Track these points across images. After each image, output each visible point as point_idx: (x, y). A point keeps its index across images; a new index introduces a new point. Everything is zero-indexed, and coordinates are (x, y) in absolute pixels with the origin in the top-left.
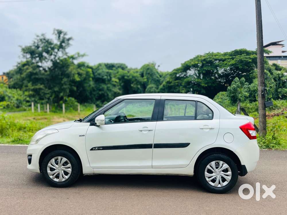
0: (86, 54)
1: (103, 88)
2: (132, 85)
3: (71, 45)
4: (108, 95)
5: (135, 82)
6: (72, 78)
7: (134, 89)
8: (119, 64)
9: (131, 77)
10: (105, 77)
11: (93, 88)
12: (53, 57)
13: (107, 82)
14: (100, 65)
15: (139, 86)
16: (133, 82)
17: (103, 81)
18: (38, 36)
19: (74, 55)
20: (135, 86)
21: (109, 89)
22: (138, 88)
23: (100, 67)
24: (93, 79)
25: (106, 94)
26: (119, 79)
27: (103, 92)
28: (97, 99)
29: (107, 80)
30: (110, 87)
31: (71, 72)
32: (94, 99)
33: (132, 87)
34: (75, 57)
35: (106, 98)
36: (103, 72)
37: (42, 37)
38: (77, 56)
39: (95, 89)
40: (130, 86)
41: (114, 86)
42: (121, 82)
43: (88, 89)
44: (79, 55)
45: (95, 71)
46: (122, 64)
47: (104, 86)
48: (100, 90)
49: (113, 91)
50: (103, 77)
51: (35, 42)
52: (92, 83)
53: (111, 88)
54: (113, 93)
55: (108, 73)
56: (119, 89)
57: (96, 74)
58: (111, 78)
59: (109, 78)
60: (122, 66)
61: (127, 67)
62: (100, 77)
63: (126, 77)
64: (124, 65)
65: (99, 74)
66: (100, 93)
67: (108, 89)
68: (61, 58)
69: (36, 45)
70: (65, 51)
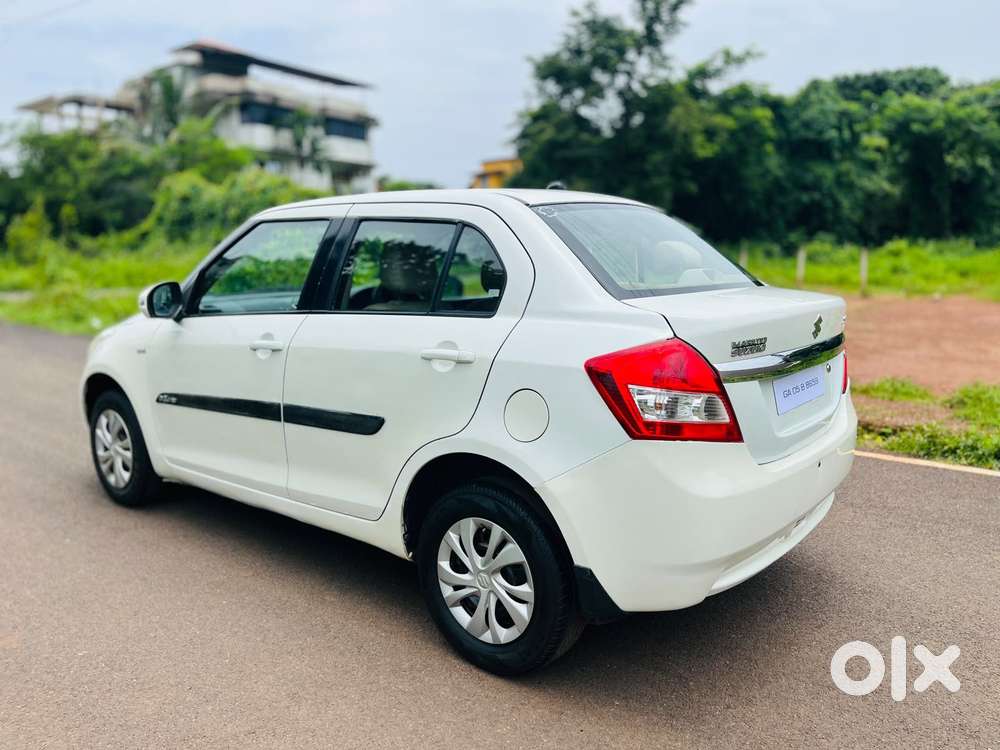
0: (755, 50)
1: (818, 180)
2: (949, 159)
3: (685, 25)
4: (837, 205)
5: (962, 147)
6: (677, 150)
7: (955, 176)
8: (910, 71)
9: (940, 124)
10: (833, 134)
11: (777, 182)
12: (621, 81)
13: (837, 155)
14: (815, 85)
15: (984, 162)
16: (952, 146)
17: (820, 150)
18: (575, 14)
19: (707, 63)
20: (961, 163)
21: (845, 179)
22: (981, 171)
23: (813, 97)
24: (780, 146)
25: (828, 203)
26: (892, 137)
27: (817, 196)
28: (791, 226)
29: (837, 144)
30: (847, 174)
31: (674, 128)
32: (781, 224)
33: (950, 166)
34: (711, 68)
35: (830, 217)
36: (823, 112)
37: (587, 16)
38: (719, 63)
39: (788, 185)
40: (942, 160)
41: (871, 166)
42: (897, 148)
43: (757, 185)
44: (729, 58)
45: (787, 114)
46: (921, 73)
47: (826, 172)
48: (806, 188)
49: (861, 189)
50: (821, 132)
51: (568, 37)
52: (774, 162)
53: (853, 177)
54: (860, 195)
55: (844, 114)
56: (892, 180)
57: (795, 125)
58: (856, 137)
59: (847, 134)
60: (919, 80)
61: (943, 81)
62: (811, 135)
63: (916, 127)
64: (935, 71)
65: (807, 125)
66: (805, 198)
67: (843, 182)
68: (652, 82)
69: (573, 45)
70: (659, 50)
